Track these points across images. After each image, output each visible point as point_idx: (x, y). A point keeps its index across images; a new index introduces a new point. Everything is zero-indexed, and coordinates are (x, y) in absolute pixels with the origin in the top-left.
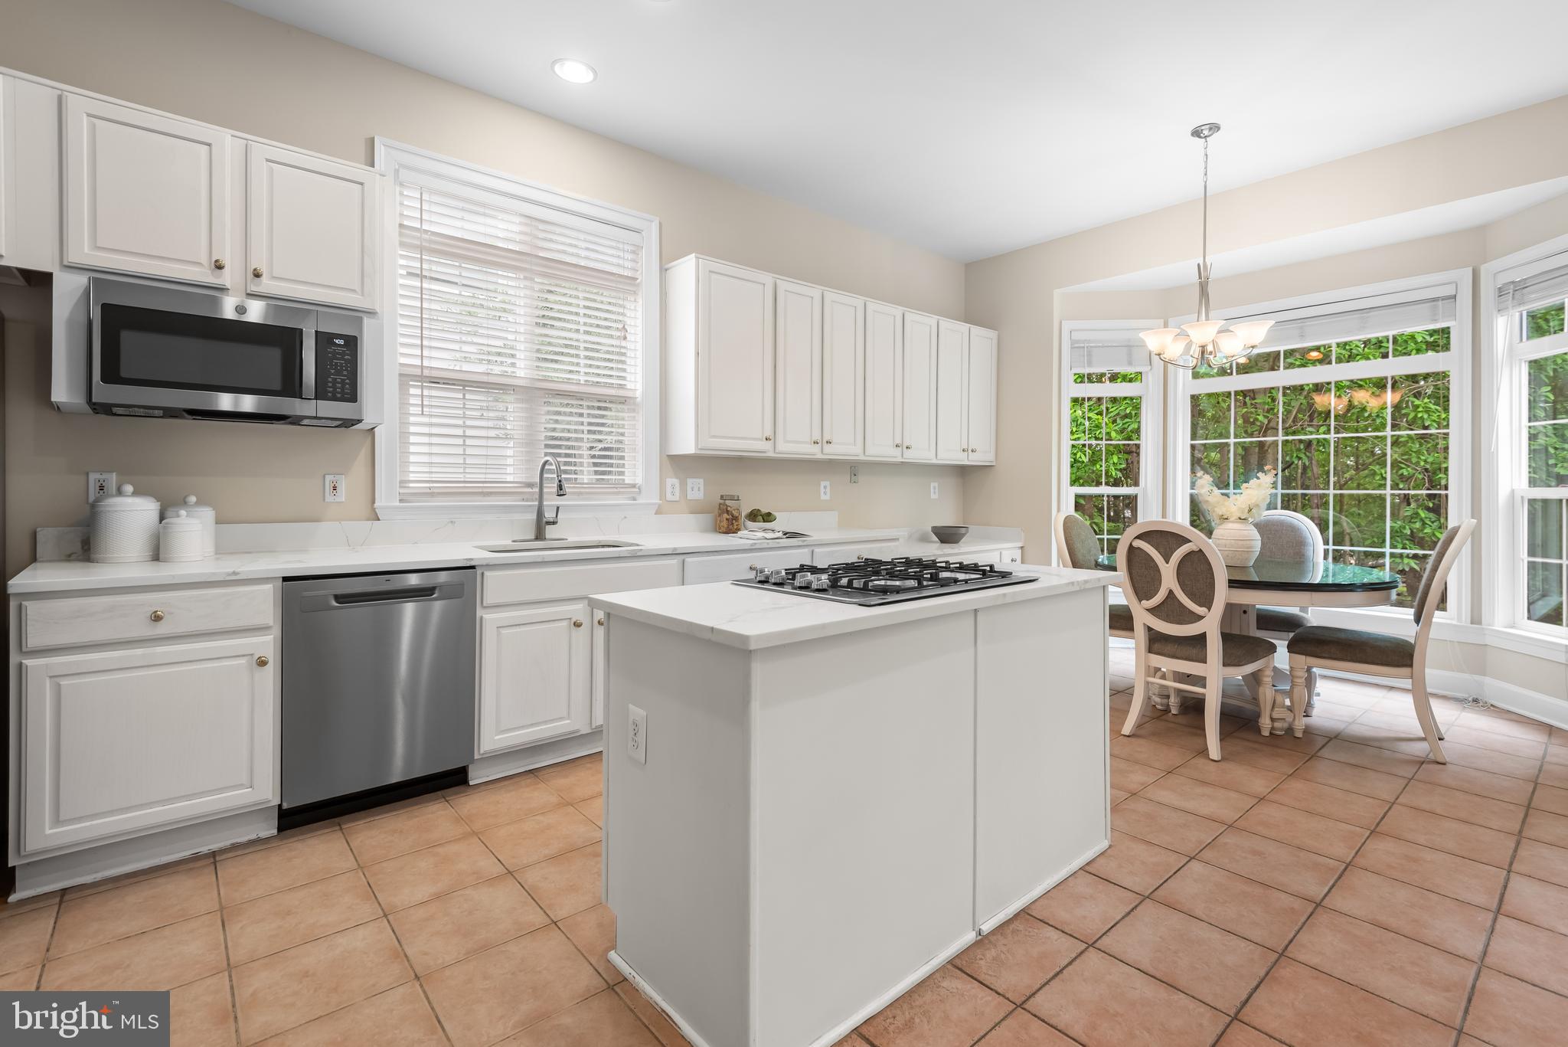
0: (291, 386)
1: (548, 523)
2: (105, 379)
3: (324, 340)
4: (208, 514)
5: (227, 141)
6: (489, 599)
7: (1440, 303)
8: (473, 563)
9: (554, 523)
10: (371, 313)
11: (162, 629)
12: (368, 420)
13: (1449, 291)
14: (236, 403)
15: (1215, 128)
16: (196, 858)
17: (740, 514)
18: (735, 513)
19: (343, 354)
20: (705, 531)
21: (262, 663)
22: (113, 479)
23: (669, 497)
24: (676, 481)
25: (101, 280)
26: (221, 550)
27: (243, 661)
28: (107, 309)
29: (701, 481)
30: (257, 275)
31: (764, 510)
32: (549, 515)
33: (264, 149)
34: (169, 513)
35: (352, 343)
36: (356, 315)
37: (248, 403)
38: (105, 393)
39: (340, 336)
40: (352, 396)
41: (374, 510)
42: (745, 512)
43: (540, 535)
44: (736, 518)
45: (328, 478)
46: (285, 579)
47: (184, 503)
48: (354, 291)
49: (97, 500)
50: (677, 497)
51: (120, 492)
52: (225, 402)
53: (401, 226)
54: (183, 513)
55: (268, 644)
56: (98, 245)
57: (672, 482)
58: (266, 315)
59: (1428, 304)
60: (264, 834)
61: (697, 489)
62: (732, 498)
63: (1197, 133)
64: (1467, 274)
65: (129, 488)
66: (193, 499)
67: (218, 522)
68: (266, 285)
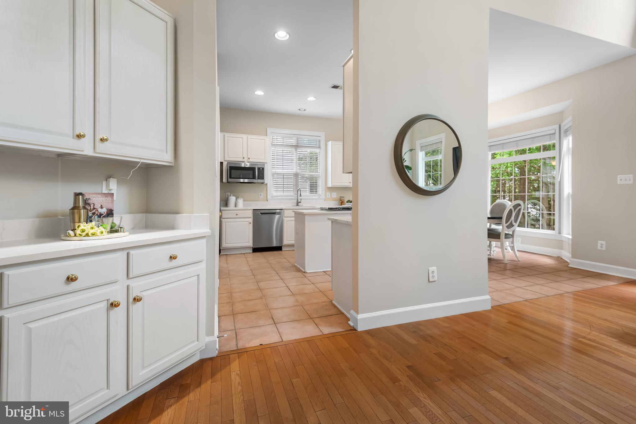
0: (254, 178)
1: (299, 202)
2: (230, 178)
3: (259, 169)
4: (242, 199)
5: (245, 136)
6: (285, 216)
7: (552, 135)
8: (282, 209)
9: (300, 202)
10: (266, 163)
11: (238, 216)
12: (266, 182)
13: (553, 132)
14: (244, 180)
16: (241, 253)
17: (344, 201)
18: (343, 201)
19: (262, 171)
21: (250, 223)
22: (229, 194)
23: (327, 197)
24: (329, 193)
25: (229, 163)
26: (244, 206)
27: (247, 223)
28: (230, 167)
29: (336, 193)
30: (249, 159)
31: (351, 200)
32: (299, 201)
33: (250, 137)
34: (237, 199)
35: (263, 169)
36: (264, 164)
37: (246, 181)
38: (230, 180)
39: (261, 168)
40: (263, 179)
41: (267, 199)
42: (346, 201)
43: (297, 205)
44: (343, 202)
45: (260, 193)
46: (253, 210)
47: (239, 198)
48: (263, 159)
49: (228, 197)
50: (329, 197)
51: (231, 196)
52: (242, 180)
53: (272, 144)
54: (239, 199)
55: (251, 220)
56: (229, 157)
57: (328, 193)
58: (250, 166)
59: (549, 136)
60: (250, 252)
61: (335, 195)
62: (342, 197)
64: (557, 126)
65: (232, 195)
66: (240, 197)
67: (243, 201)
68: (251, 160)
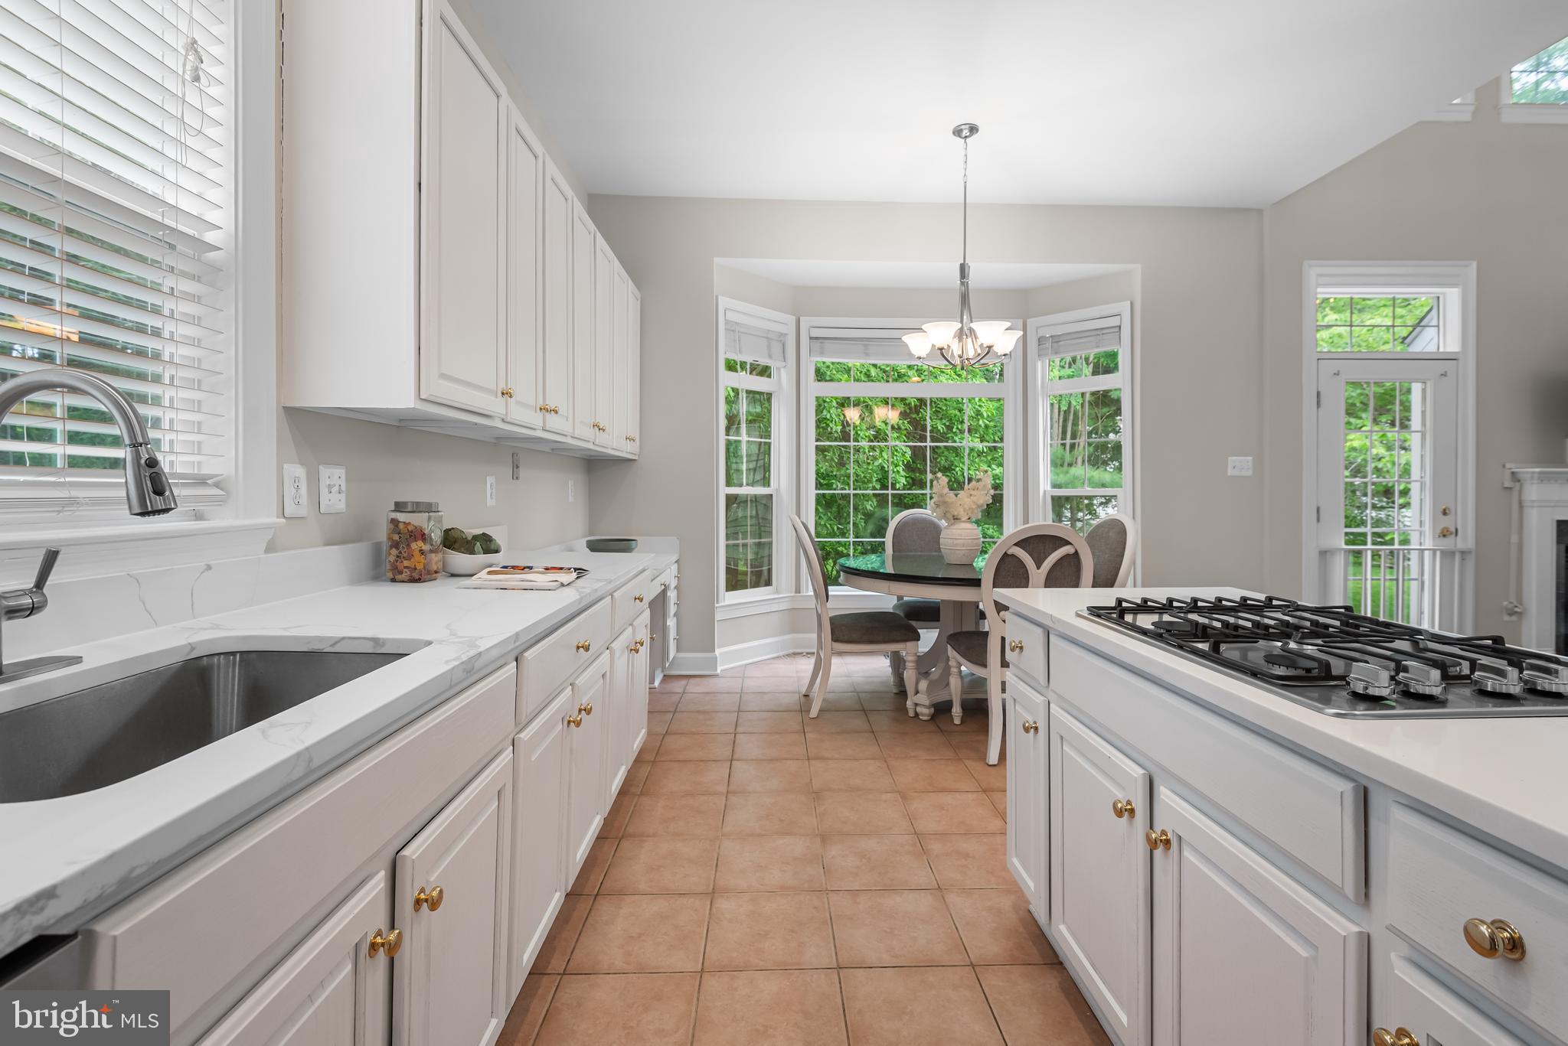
15: (973, 129)
17: (429, 537)
20: (357, 580)
23: (290, 507)
24: (300, 471)
29: (349, 471)
31: (471, 531)
42: (436, 533)
50: (304, 509)
57: (294, 472)
61: (340, 488)
62: (418, 508)
63: (957, 132)
